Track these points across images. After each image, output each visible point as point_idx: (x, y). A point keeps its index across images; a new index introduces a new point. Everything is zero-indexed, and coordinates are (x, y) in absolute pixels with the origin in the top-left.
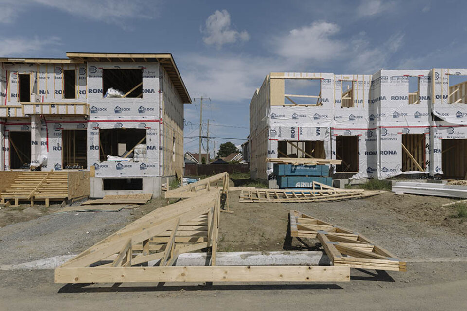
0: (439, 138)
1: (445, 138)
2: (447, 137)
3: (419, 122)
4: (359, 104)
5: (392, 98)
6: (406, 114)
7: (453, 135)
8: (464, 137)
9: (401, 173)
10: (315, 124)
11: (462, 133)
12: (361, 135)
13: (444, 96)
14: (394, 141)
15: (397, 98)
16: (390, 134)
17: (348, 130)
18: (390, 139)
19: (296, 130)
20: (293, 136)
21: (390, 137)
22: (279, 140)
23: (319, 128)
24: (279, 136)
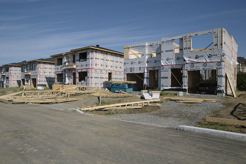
0: (186, 70)
1: (189, 70)
2: (190, 69)
3: (179, 62)
4: (159, 55)
5: (166, 51)
6: (172, 59)
7: (194, 68)
8: (199, 69)
9: (170, 88)
10: (139, 66)
11: (199, 67)
12: (159, 69)
13: (189, 48)
14: (167, 72)
15: (168, 51)
16: (165, 68)
17: (154, 67)
18: (165, 71)
19: (132, 69)
20: (131, 71)
21: (165, 70)
22: (127, 73)
23: (140, 67)
24: (127, 72)
